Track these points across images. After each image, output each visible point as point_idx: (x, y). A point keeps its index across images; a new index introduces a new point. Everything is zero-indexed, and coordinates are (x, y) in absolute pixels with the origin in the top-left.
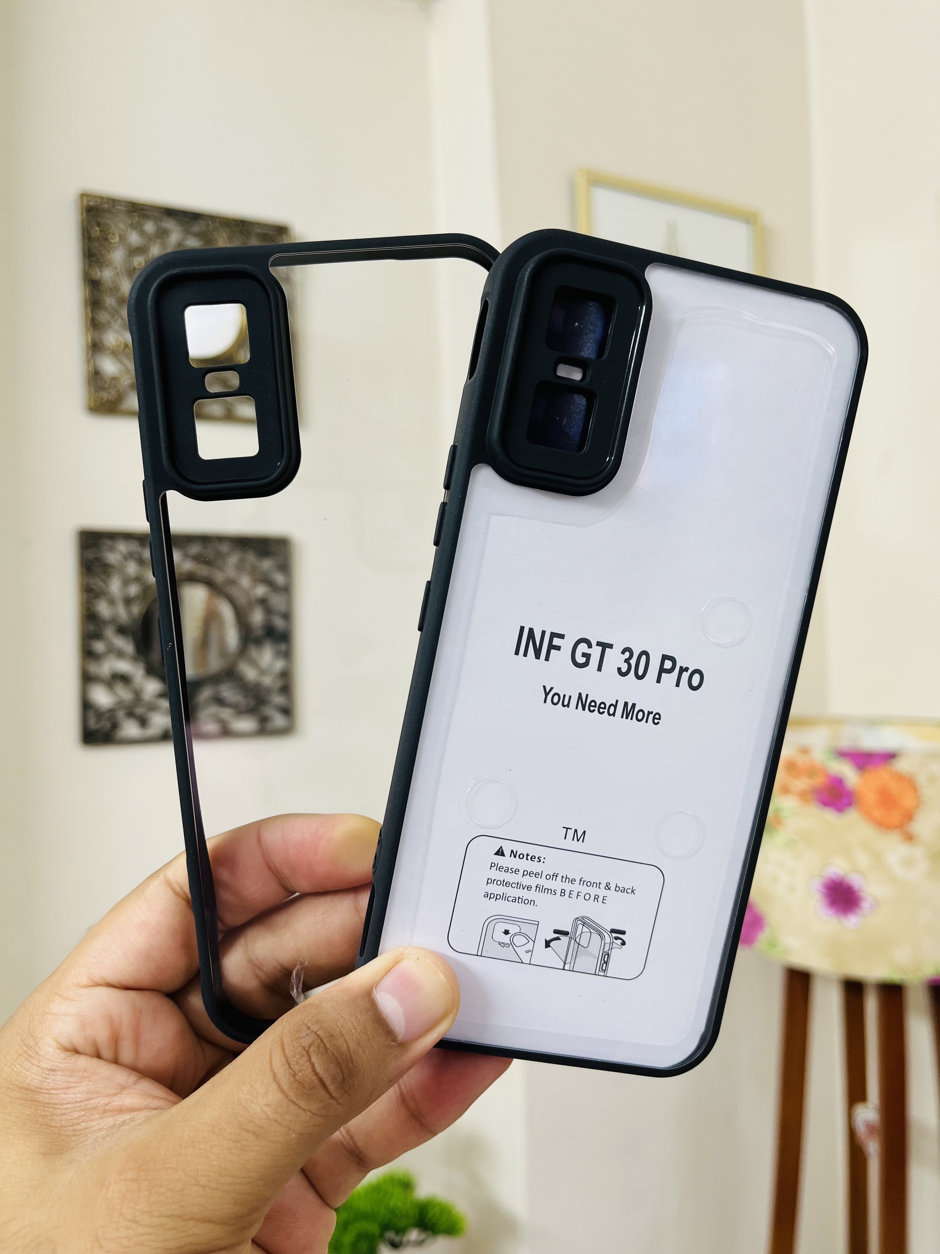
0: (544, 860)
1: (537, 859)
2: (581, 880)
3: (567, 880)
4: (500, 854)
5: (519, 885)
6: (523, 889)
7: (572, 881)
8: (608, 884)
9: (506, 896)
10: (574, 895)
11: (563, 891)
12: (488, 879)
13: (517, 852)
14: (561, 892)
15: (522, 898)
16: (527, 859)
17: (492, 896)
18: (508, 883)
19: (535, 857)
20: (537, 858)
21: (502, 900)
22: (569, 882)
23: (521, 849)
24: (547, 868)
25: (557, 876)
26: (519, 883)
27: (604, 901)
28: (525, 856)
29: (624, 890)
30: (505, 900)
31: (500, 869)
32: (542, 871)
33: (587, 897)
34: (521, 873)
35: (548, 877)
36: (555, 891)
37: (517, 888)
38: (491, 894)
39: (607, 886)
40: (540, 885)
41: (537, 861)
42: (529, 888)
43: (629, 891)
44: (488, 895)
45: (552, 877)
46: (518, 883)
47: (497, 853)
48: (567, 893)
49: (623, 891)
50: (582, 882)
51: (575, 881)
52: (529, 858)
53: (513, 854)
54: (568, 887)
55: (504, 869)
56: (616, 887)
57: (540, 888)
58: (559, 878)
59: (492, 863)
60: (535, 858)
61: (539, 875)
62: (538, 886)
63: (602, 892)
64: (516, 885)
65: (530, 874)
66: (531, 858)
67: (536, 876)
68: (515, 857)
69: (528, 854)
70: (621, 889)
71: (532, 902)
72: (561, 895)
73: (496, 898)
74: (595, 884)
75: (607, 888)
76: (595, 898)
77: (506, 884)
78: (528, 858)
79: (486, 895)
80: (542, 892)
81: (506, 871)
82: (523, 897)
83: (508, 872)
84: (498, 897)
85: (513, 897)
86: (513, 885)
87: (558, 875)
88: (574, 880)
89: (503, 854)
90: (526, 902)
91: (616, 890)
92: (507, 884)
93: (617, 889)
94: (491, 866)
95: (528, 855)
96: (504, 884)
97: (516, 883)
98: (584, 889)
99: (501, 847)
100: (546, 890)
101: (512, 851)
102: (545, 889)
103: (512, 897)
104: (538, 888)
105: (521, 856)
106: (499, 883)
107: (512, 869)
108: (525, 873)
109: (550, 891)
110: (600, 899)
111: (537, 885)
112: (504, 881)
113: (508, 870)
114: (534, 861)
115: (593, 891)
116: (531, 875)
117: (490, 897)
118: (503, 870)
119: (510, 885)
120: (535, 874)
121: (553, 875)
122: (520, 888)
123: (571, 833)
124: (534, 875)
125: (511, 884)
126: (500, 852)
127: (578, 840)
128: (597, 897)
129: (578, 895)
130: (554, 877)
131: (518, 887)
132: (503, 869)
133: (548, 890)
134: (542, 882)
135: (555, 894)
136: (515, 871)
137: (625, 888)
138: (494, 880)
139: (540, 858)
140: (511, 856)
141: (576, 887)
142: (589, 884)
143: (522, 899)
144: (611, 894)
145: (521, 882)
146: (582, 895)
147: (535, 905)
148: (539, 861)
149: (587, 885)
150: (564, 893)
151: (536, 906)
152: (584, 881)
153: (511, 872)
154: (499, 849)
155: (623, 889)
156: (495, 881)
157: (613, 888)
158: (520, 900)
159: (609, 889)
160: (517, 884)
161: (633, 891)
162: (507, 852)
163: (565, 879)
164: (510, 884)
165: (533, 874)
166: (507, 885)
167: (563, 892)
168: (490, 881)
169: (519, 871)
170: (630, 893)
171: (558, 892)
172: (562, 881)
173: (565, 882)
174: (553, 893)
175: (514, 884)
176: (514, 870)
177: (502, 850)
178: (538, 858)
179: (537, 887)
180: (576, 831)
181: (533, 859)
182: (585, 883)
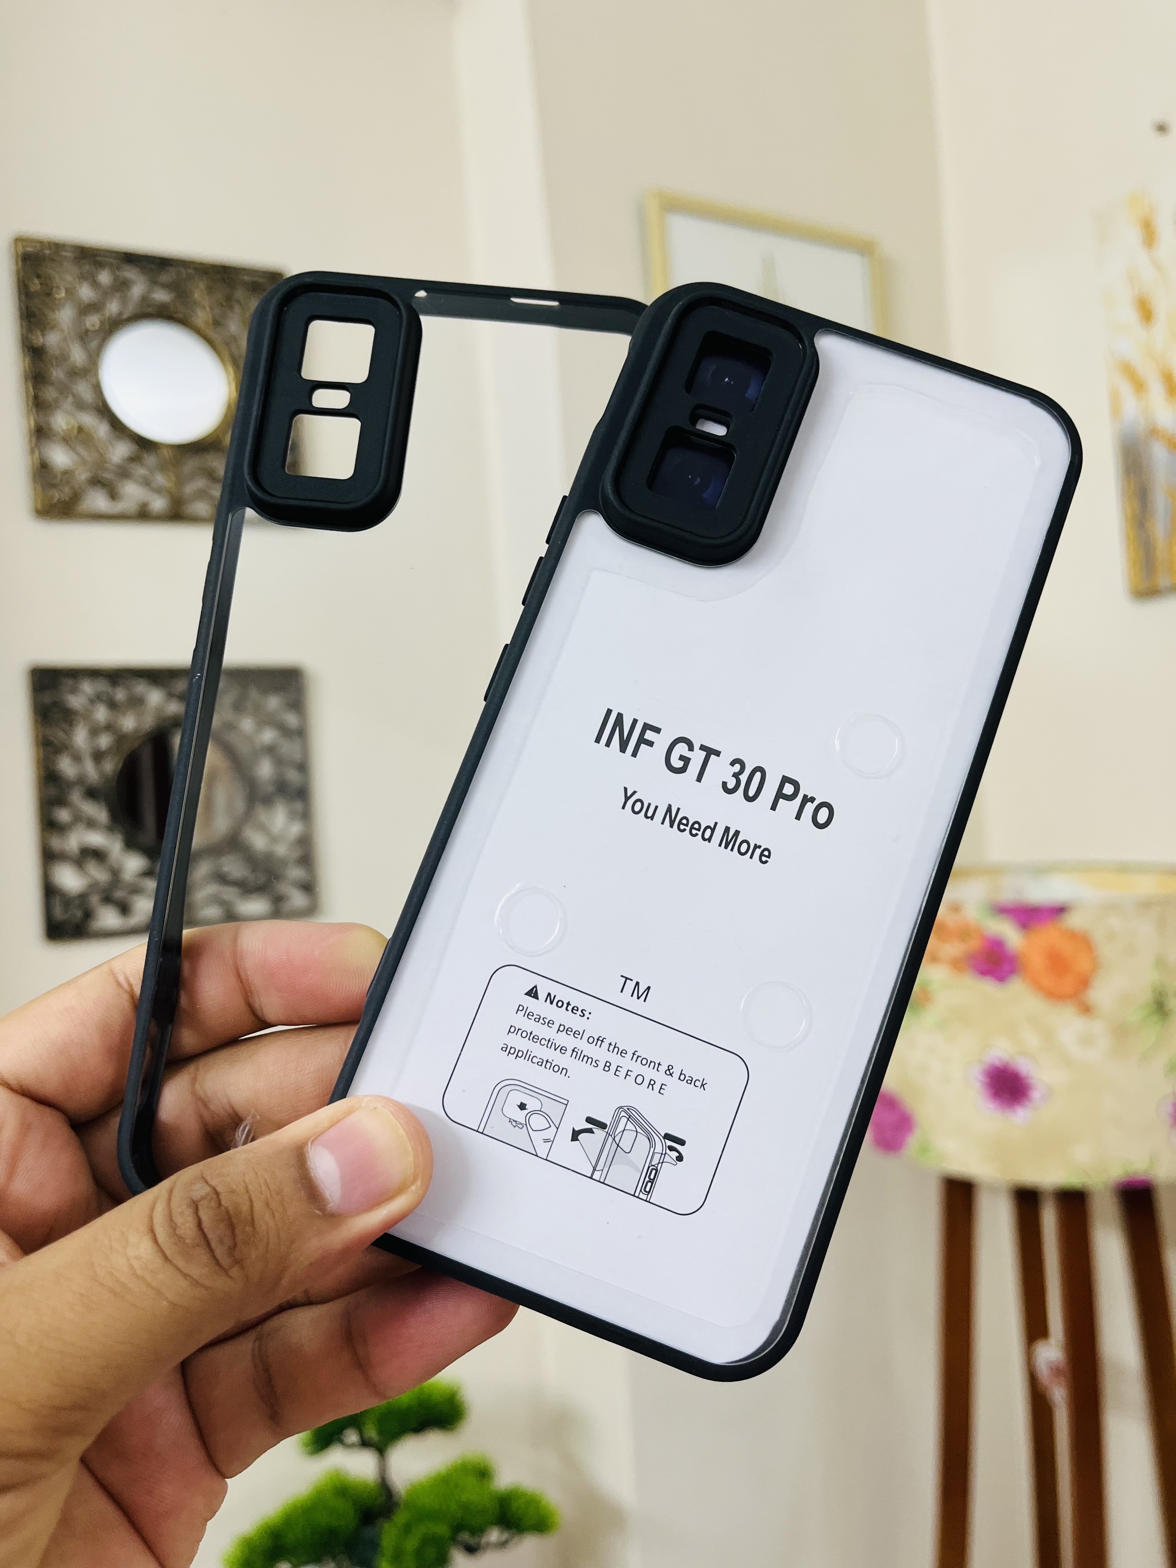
0: (589, 1016)
1: (579, 1012)
2: (634, 1054)
3: (616, 1049)
4: (532, 995)
5: (550, 1043)
6: (555, 1050)
7: (623, 1053)
8: (670, 1067)
9: (530, 1055)
10: (622, 1073)
11: (608, 1064)
12: (511, 1026)
13: (555, 996)
14: (605, 1066)
15: (551, 1062)
16: (567, 1009)
17: (512, 1051)
18: (537, 1037)
19: (578, 1008)
20: (580, 1010)
21: (525, 1059)
22: (617, 1054)
23: (562, 994)
24: (591, 1028)
25: (602, 1041)
26: (551, 1040)
27: (662, 1091)
28: (565, 1005)
29: (691, 1081)
30: (528, 1060)
31: (529, 1015)
32: (584, 1031)
33: (640, 1080)
34: (556, 1027)
35: (591, 1040)
36: (597, 1062)
37: (547, 1047)
38: (511, 1048)
39: (669, 1070)
40: (579, 1050)
41: (580, 1015)
42: (563, 1050)
43: (698, 1084)
44: (507, 1048)
45: (596, 1040)
46: (549, 1041)
47: (529, 994)
48: (613, 1069)
49: (689, 1082)
50: (635, 1057)
51: (626, 1054)
52: (570, 1008)
53: (550, 998)
54: (615, 1059)
55: (535, 1016)
56: (681, 1074)
57: (577, 1053)
58: (605, 1045)
59: (520, 1005)
60: (577, 1010)
61: (579, 1034)
62: (576, 1050)
63: (660, 1077)
64: (546, 1043)
65: (567, 1030)
66: (573, 1009)
67: (576, 1035)
68: (551, 1003)
69: (569, 1002)
70: (687, 1078)
71: (564, 1071)
72: (604, 1070)
73: (517, 1056)
74: (652, 1064)
75: (668, 1072)
76: (650, 1084)
77: (533, 1038)
79: (505, 1048)
80: (579, 1060)
81: (537, 1020)
82: (553, 1061)
83: (538, 1022)
84: (520, 1054)
85: (540, 1059)
86: (543, 1042)
87: (604, 1040)
88: (624, 1052)
89: (536, 997)
91: (679, 1079)
92: (535, 1038)
93: (682, 1077)
94: (518, 1010)
95: (568, 1004)
96: (531, 1038)
97: (547, 1039)
98: (637, 1068)
99: (536, 987)
100: (586, 1058)
101: (549, 994)
102: (584, 1056)
103: (538, 1058)
104: (575, 1053)
105: (560, 1004)
106: (524, 1034)
107: (545, 1019)
108: (562, 1028)
109: (590, 1060)
110: (657, 1087)
111: (574, 1049)
112: (531, 1033)
113: (539, 1019)
114: (576, 1014)
115: (649, 1073)
116: (568, 1032)
117: (509, 1052)
118: (533, 1018)
119: (539, 1041)
120: (575, 1033)
121: (598, 1039)
122: (550, 1048)
123: (630, 985)
124: (572, 1034)
125: (540, 1039)
126: (533, 993)
127: (638, 998)
128: (652, 1082)
129: (627, 1074)
130: (599, 1042)
131: (549, 1046)
132: (533, 1016)
133: (588, 1058)
134: (582, 1045)
135: (596, 1065)
136: (549, 1023)
138: (519, 1029)
139: (584, 1012)
140: (546, 1001)
141: (626, 1063)
142: (644, 1062)
143: (551, 1063)
144: (672, 1082)
145: (554, 1040)
146: (633, 1075)
147: (567, 1075)
148: (582, 1015)
149: (641, 1063)
150: (609, 1067)
151: (569, 1077)
152: (638, 1057)
153: (543, 1023)
154: (533, 989)
155: (691, 1079)
156: (520, 1032)
157: (676, 1075)
158: (548, 1065)
159: (671, 1075)
160: (547, 1041)
161: (703, 1085)
162: (542, 995)
163: (613, 1047)
164: (538, 1039)
165: (572, 1031)
166: (535, 1040)
167: (607, 1066)
168: (512, 1030)
169: (553, 1024)
170: (699, 1086)
171: (601, 1065)
172: (608, 1050)
173: (613, 1052)
174: (594, 1063)
175: (543, 1040)
176: (547, 1021)
177: (536, 990)
178: (582, 1011)
179: (573, 1051)
180: (637, 983)
181: (574, 1011)
182: (640, 1059)
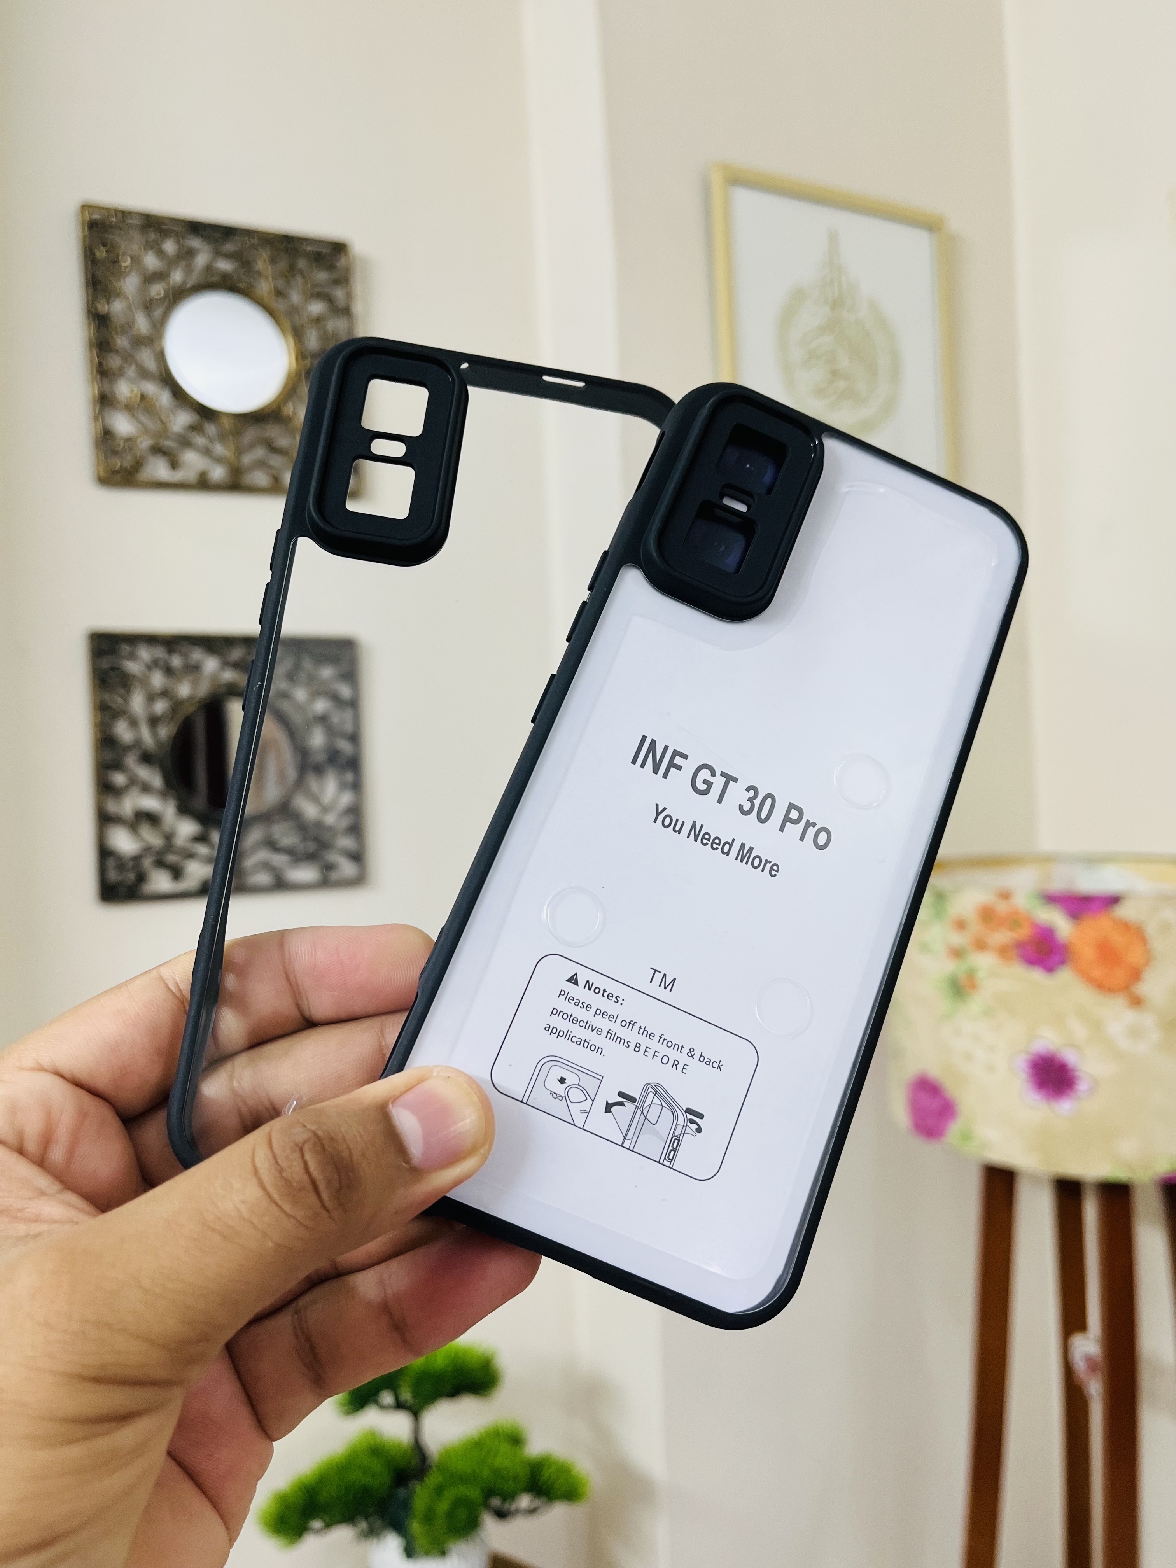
0: (622, 1002)
1: (614, 999)
2: (661, 1037)
3: (646, 1032)
4: (573, 981)
5: (588, 1025)
6: (592, 1031)
7: (651, 1036)
8: (692, 1050)
9: (570, 1035)
10: (650, 1054)
11: (638, 1045)
12: (554, 1009)
13: (593, 984)
14: (636, 1046)
15: (588, 1041)
17: (554, 1031)
18: (576, 1019)
19: (613, 995)
20: (614, 997)
21: (565, 1038)
22: (646, 1036)
23: (599, 982)
24: (624, 1012)
25: (633, 1025)
26: (589, 1022)
27: (684, 1070)
28: (602, 992)
29: (709, 1063)
30: (568, 1040)
31: (570, 999)
32: (618, 1015)
33: (665, 1060)
34: (593, 1011)
35: (624, 1024)
36: (629, 1043)
37: (585, 1028)
38: (553, 1028)
39: (690, 1052)
40: (613, 1032)
41: (615, 1001)
42: (599, 1031)
43: (716, 1065)
44: (549, 1028)
45: (628, 1024)
46: (587, 1023)
47: (569, 980)
48: (642, 1049)
49: (708, 1063)
50: (662, 1040)
51: (654, 1037)
52: (606, 994)
53: (588, 985)
54: (645, 1041)
55: (575, 1001)
56: (701, 1056)
57: (611, 1034)
58: (636, 1028)
59: (562, 990)
60: (612, 997)
61: (613, 1018)
62: (610, 1032)
63: (683, 1059)
64: (585, 1025)
65: (603, 1014)
66: (608, 995)
67: (610, 1019)
68: (590, 989)
69: (605, 989)
70: (706, 1060)
71: (599, 1050)
72: (634, 1050)
73: (559, 1035)
74: (677, 1046)
75: (689, 1054)
76: (674, 1064)
77: (573, 1020)
78: (604, 995)
79: (548, 1028)
80: (613, 1040)
81: (577, 1004)
82: (590, 1040)
83: (578, 1005)
84: (561, 1034)
85: (579, 1038)
86: (582, 1023)
87: (635, 1024)
88: (653, 1035)
89: (576, 983)
90: (593, 1048)
91: (699, 1060)
93: (702, 1059)
94: (560, 994)
95: (605, 991)
96: (571, 1020)
97: (585, 1021)
98: (663, 1050)
99: (576, 974)
100: (619, 1039)
101: (588, 982)
102: (618, 1037)
103: (577, 1038)
104: (609, 1035)
105: (597, 991)
106: (565, 1016)
107: (583, 1004)
108: (598, 1012)
109: (623, 1041)
110: (680, 1067)
111: (609, 1030)
112: (571, 1016)
113: (579, 1003)
114: (611, 1000)
115: (673, 1054)
116: (604, 1016)
117: (552, 1032)
118: (573, 1002)
119: (578, 1023)
120: (609, 1017)
121: (630, 1023)
122: (588, 1029)
123: (658, 977)
124: (607, 1017)
125: (579, 1021)
126: (573, 980)
127: (665, 988)
128: (676, 1063)
129: (654, 1055)
130: (631, 1026)
131: (587, 1027)
132: (573, 1000)
133: (621, 1039)
134: (616, 1027)
135: (628, 1046)
136: (587, 1007)
137: (710, 1060)
138: (560, 1012)
139: (618, 998)
140: (585, 988)
141: (654, 1045)
142: (670, 1044)
143: (589, 1043)
144: (693, 1063)
145: (591, 1022)
146: (660, 1056)
147: (602, 1054)
148: (616, 1001)
149: (667, 1045)
150: (639, 1048)
151: (604, 1056)
152: (664, 1040)
153: (582, 1007)
154: (573, 976)
155: (709, 1061)
156: (561, 1014)
157: (697, 1057)
158: (586, 1044)
159: (692, 1056)
160: (585, 1023)
161: (719, 1066)
162: (582, 981)
163: (643, 1031)
164: (577, 1021)
165: (607, 1015)
166: (574, 1022)
167: (638, 1047)
168: (555, 1012)
169: (591, 1008)
170: (717, 1068)
171: (632, 1045)
172: (639, 1033)
173: (642, 1035)
174: (626, 1044)
175: (582, 1022)
176: (585, 1006)
177: (577, 977)
178: (616, 998)
179: (608, 1032)
180: (665, 975)
181: (609, 997)
182: (666, 1042)
